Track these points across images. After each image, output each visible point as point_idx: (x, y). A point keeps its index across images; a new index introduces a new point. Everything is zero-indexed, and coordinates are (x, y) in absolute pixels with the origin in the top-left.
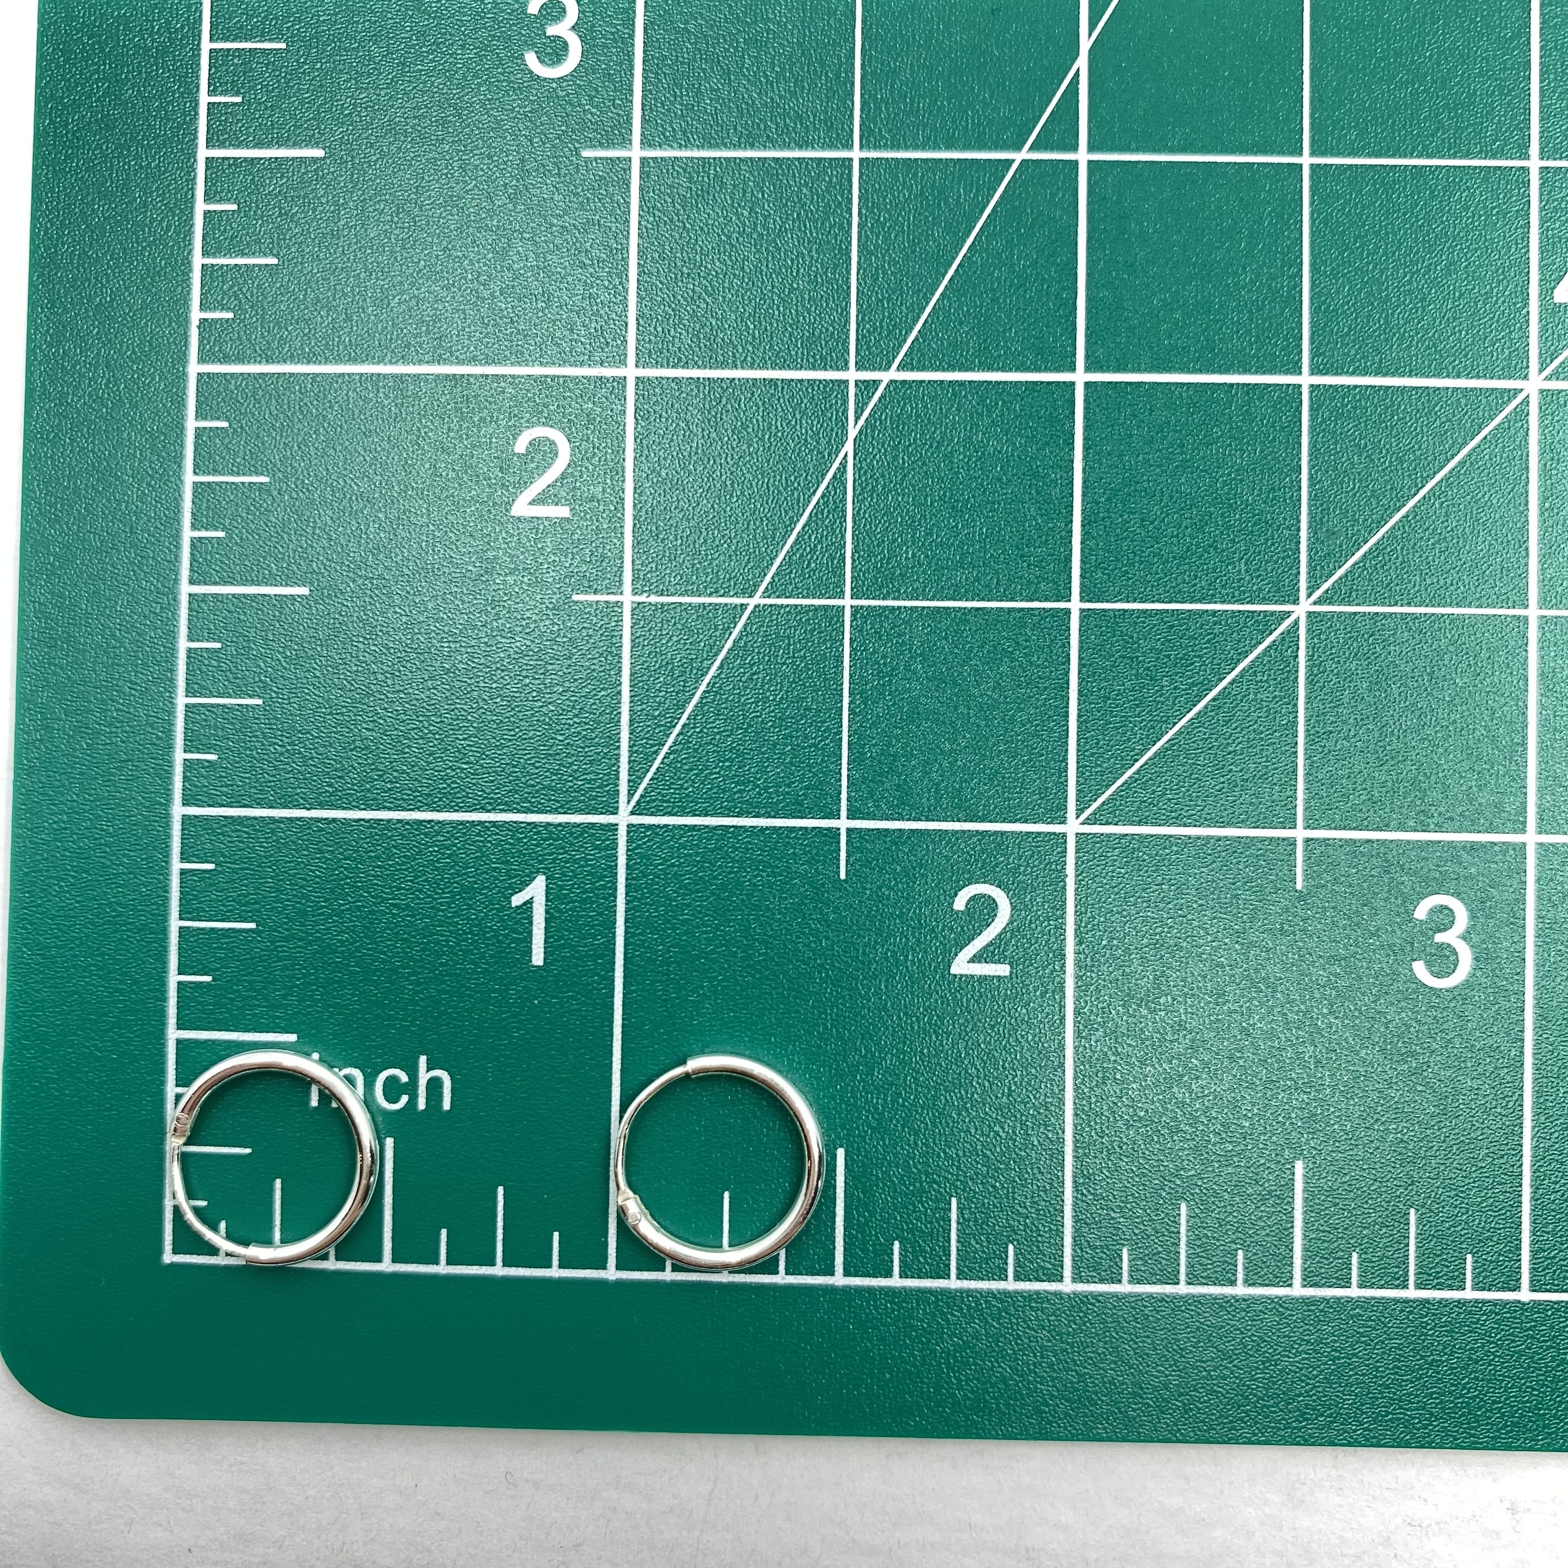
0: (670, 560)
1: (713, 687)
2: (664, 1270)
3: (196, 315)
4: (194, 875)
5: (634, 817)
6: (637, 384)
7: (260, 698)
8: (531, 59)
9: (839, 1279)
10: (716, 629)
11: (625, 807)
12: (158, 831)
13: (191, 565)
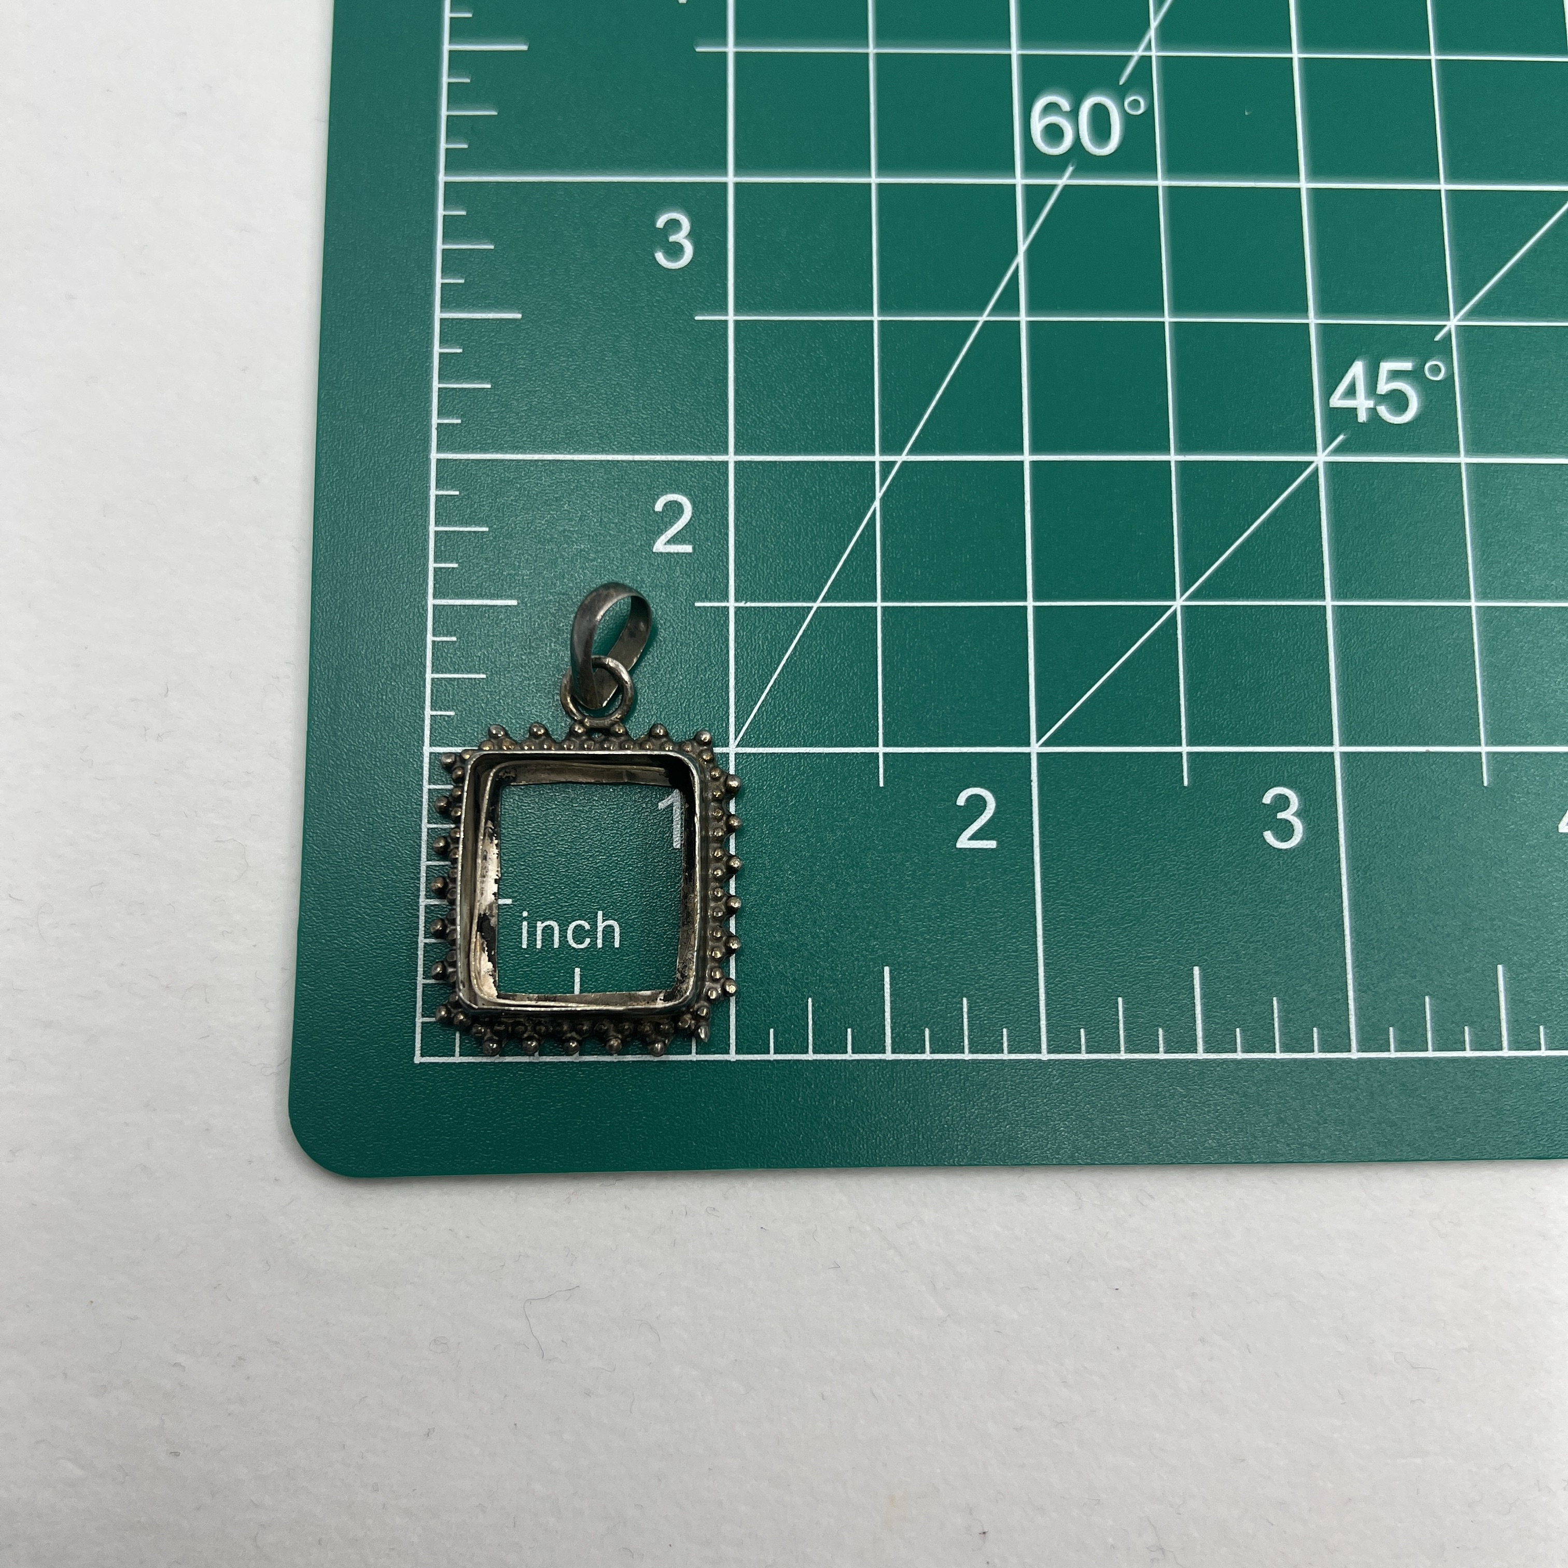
0: (759, 578)
1: (791, 661)
2: (769, 1053)
3: (435, 420)
4: (439, 793)
5: (739, 748)
6: (735, 467)
7: (483, 673)
8: (660, 257)
9: (889, 1056)
10: (792, 622)
11: (733, 743)
12: (413, 764)
13: (434, 584)
